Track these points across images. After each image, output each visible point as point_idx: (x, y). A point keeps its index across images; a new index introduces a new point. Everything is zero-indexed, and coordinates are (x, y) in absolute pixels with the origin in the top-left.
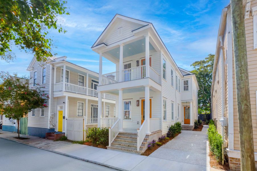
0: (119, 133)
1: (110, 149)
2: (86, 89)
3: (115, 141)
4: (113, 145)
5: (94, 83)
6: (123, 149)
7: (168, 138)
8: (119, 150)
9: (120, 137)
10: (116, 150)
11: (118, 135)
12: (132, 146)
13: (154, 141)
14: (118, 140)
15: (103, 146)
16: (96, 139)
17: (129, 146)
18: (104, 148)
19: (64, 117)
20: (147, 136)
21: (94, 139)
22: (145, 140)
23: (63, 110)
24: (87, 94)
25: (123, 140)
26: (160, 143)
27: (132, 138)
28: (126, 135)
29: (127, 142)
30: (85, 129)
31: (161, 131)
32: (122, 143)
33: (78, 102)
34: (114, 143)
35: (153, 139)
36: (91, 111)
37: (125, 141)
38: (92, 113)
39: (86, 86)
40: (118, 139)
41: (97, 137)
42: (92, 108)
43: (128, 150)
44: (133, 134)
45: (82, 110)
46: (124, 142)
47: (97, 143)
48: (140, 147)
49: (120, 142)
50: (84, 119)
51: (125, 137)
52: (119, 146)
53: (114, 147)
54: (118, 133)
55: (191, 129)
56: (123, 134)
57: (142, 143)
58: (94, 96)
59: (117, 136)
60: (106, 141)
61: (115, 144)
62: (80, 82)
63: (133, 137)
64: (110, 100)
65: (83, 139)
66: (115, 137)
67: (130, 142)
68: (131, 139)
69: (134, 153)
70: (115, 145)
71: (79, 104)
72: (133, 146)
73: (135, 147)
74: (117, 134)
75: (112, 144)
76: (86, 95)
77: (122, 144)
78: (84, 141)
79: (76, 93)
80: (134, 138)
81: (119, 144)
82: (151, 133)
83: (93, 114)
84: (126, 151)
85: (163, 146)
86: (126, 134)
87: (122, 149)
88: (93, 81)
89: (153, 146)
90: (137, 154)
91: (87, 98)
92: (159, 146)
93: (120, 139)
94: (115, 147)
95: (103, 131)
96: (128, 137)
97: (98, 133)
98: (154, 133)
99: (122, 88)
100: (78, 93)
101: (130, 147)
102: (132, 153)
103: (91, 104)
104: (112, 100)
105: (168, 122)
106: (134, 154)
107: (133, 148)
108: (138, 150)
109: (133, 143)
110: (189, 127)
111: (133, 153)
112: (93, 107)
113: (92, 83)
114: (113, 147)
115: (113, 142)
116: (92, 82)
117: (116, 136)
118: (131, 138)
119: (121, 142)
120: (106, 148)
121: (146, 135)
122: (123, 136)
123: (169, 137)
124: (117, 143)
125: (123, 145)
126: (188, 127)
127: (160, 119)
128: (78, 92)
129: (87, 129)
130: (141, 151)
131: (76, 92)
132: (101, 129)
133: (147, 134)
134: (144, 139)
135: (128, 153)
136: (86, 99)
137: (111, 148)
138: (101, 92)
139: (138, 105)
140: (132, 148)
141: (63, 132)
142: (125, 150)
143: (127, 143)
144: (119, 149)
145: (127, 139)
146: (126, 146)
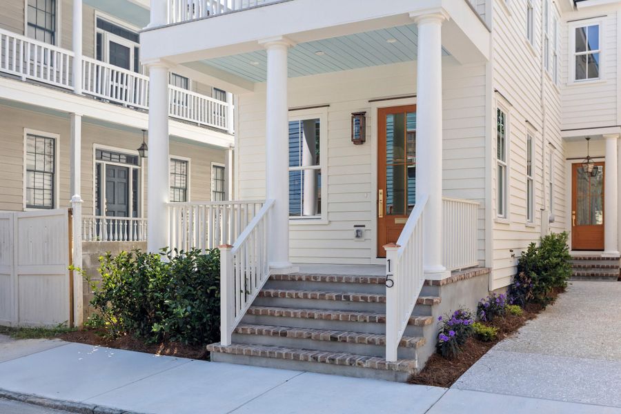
0: (270, 278)
1: (225, 357)
2: (71, 58)
3: (251, 318)
4: (244, 339)
5: (109, 37)
6: (302, 355)
7: (517, 309)
8: (278, 362)
9: (276, 296)
10: (264, 361)
11: (265, 286)
12: (353, 341)
13: (459, 315)
14: (272, 315)
15: (185, 347)
16: (143, 312)
17: (334, 339)
18: (194, 357)
20: (431, 285)
21: (132, 308)
22: (423, 306)
24: (79, 89)
25: (299, 312)
26: (489, 330)
27: (347, 298)
28: (314, 286)
29: (320, 318)
30: (78, 263)
31: (489, 271)
32: (291, 328)
33: (27, 131)
34: (249, 329)
35: (455, 309)
36: (95, 181)
37: (312, 317)
38: (99, 192)
39: (69, 45)
40: (269, 309)
41: (152, 299)
42: (99, 166)
43: (333, 360)
44: (348, 282)
45: (47, 177)
46: (302, 323)
47: (155, 328)
48: (402, 344)
49: (278, 321)
50: (70, 212)
51: (305, 297)
52: (279, 341)
53: (252, 349)
54: (266, 278)
55: (610, 272)
56: (293, 280)
57: (410, 323)
58: (111, 102)
59: (261, 294)
60: (200, 318)
61: (253, 333)
62: (36, 26)
63: (351, 295)
64: (196, 124)
65: (68, 318)
66: (251, 299)
67: (337, 320)
68: (342, 305)
69: (367, 373)
70: (252, 339)
71: (33, 142)
72: (361, 341)
73: (371, 343)
74: (261, 284)
75: (236, 332)
76: (71, 92)
77: (295, 332)
78: (72, 326)
79: (18, 78)
80: (356, 300)
81: (275, 334)
82: (449, 275)
83: (104, 200)
84: (321, 367)
85: (507, 342)
87: (296, 358)
88: (102, 24)
89: (459, 340)
90: (387, 380)
91: (81, 108)
92: (486, 341)
93: (277, 310)
94: (260, 349)
95: (182, 269)
96: (322, 297)
97: (154, 276)
98: (460, 275)
99: (285, 36)
100: (29, 81)
101: (339, 346)
102: (353, 376)
103: (96, 146)
104: (203, 126)
105: (512, 227)
106: (369, 377)
107: (359, 348)
108: (391, 355)
109: (359, 327)
110: (601, 263)
111: (362, 377)
112: (104, 163)
113: (99, 36)
114: (245, 349)
115: (242, 323)
116: (101, 31)
117: (256, 292)
118: (338, 298)
119: (291, 322)
120: (206, 357)
121: (427, 283)
122: (293, 292)
123: (520, 305)
124: (265, 328)
125: (300, 337)
126: (595, 263)
127: (483, 208)
128: (32, 73)
129: (88, 262)
130: (405, 363)
131: (21, 74)
132: (174, 254)
133: (432, 278)
134: (419, 303)
135: (334, 374)
136: (70, 115)
137: (233, 354)
138: (163, 60)
139: (359, 139)
140: (350, 347)
142: (315, 359)
143: (321, 324)
144: (280, 356)
145: (321, 304)
146: (317, 339)
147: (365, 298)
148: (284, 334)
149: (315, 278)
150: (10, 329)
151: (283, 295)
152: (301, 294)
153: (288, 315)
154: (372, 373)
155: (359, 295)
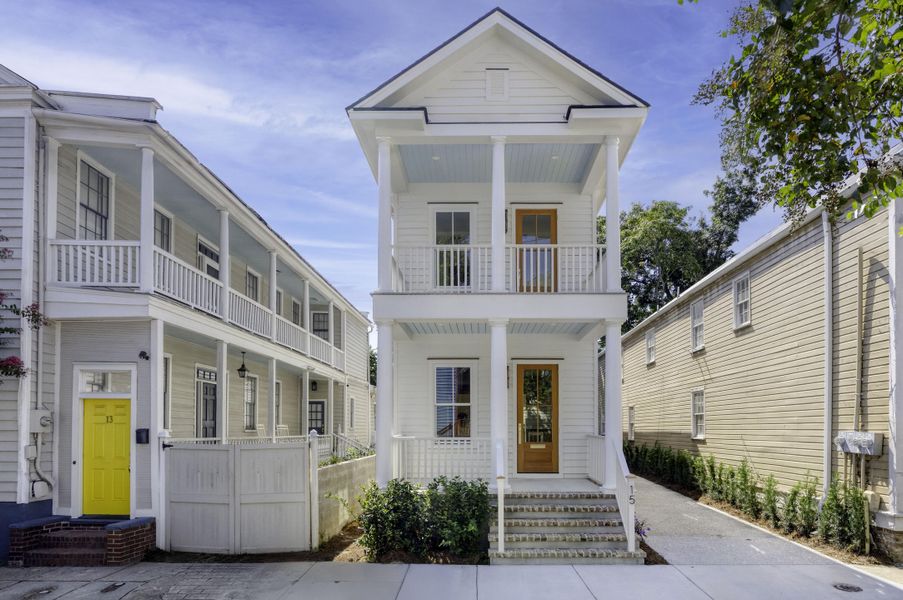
1: (505, 561)
2: (221, 289)
4: (515, 545)
9: (516, 510)
10: (538, 561)
12: (597, 540)
14: (524, 525)
17: (583, 540)
19: (143, 436)
23: (133, 396)
24: (227, 319)
25: (545, 522)
27: (573, 509)
28: (535, 501)
29: (563, 525)
32: (545, 534)
40: (519, 521)
42: (198, 385)
44: (563, 498)
49: (533, 529)
50: (310, 445)
51: (540, 510)
52: (537, 544)
53: (523, 553)
59: (504, 510)
61: (518, 541)
63: (575, 507)
67: (575, 526)
68: (567, 515)
69: (617, 561)
70: (520, 544)
77: (551, 536)
78: (311, 547)
79: (188, 307)
80: (579, 510)
81: (537, 539)
84: (584, 560)
86: (532, 497)
90: (632, 564)
93: (525, 521)
96: (554, 510)
100: (195, 311)
101: (585, 544)
103: (197, 366)
106: (619, 564)
108: (632, 548)
111: (614, 564)
112: (202, 382)
118: (566, 510)
119: (543, 529)
124: (526, 536)
125: (557, 540)
131: (190, 303)
140: (594, 545)
141: (137, 513)
143: (567, 529)
145: (556, 514)
146: (570, 541)
147: (586, 510)
148: (544, 540)
149: (538, 496)
150: (233, 556)
151: (522, 510)
152: (536, 508)
153: (537, 525)
154: (621, 561)
155: (581, 507)
